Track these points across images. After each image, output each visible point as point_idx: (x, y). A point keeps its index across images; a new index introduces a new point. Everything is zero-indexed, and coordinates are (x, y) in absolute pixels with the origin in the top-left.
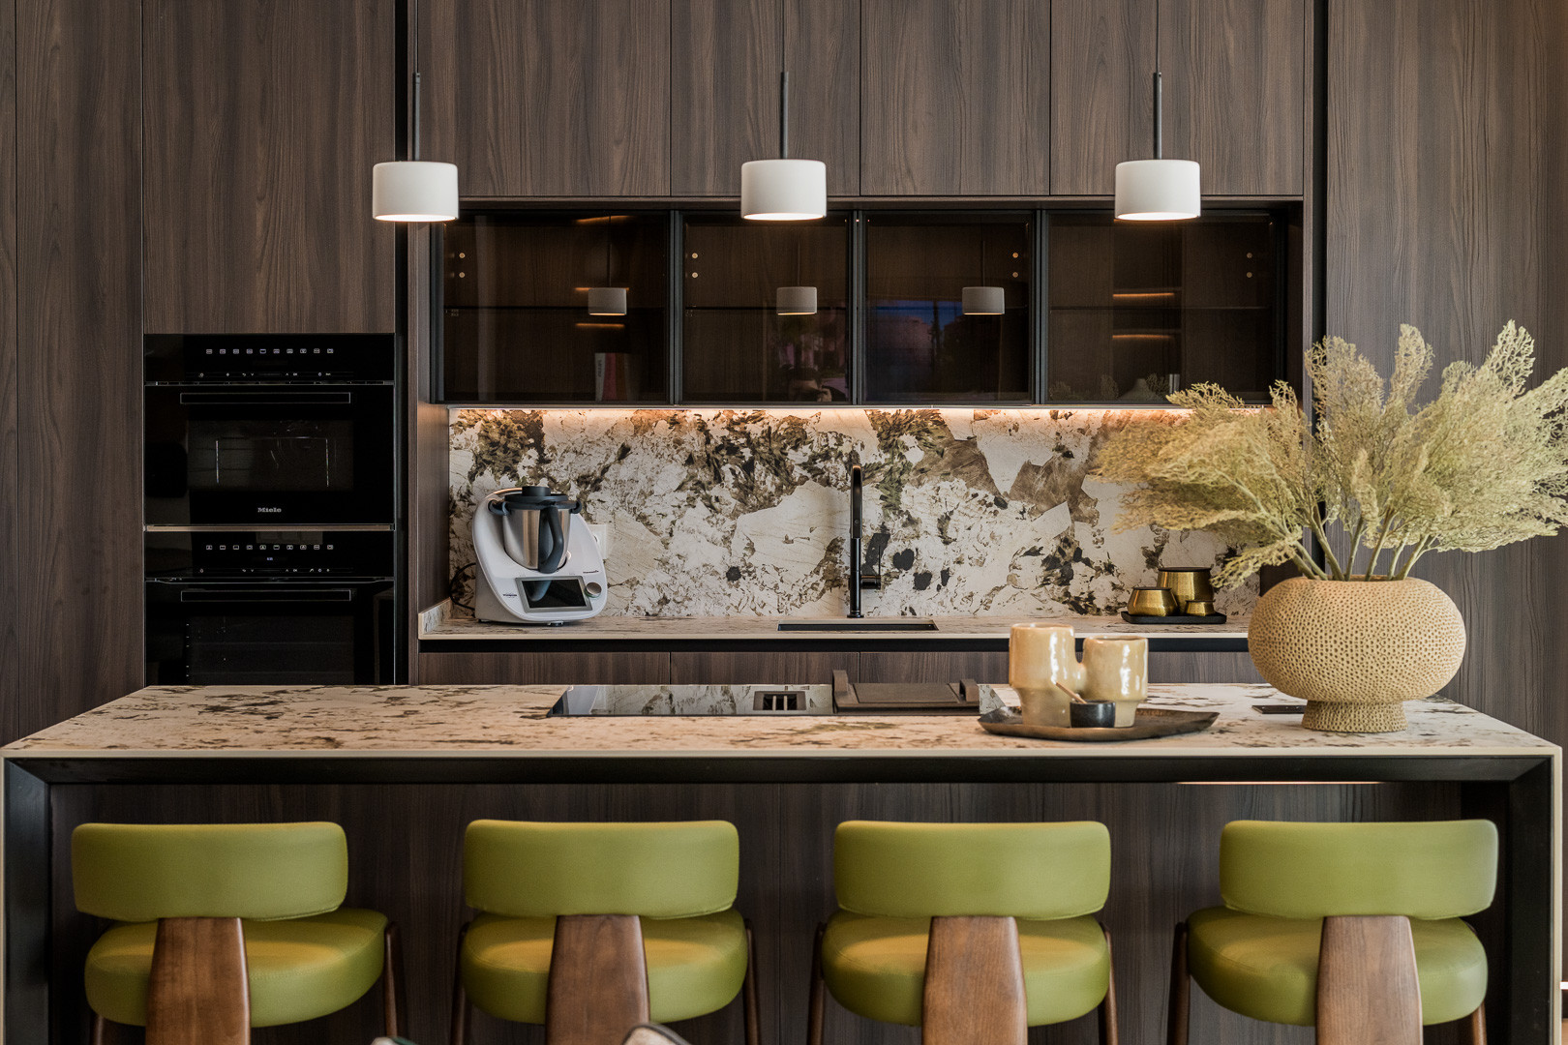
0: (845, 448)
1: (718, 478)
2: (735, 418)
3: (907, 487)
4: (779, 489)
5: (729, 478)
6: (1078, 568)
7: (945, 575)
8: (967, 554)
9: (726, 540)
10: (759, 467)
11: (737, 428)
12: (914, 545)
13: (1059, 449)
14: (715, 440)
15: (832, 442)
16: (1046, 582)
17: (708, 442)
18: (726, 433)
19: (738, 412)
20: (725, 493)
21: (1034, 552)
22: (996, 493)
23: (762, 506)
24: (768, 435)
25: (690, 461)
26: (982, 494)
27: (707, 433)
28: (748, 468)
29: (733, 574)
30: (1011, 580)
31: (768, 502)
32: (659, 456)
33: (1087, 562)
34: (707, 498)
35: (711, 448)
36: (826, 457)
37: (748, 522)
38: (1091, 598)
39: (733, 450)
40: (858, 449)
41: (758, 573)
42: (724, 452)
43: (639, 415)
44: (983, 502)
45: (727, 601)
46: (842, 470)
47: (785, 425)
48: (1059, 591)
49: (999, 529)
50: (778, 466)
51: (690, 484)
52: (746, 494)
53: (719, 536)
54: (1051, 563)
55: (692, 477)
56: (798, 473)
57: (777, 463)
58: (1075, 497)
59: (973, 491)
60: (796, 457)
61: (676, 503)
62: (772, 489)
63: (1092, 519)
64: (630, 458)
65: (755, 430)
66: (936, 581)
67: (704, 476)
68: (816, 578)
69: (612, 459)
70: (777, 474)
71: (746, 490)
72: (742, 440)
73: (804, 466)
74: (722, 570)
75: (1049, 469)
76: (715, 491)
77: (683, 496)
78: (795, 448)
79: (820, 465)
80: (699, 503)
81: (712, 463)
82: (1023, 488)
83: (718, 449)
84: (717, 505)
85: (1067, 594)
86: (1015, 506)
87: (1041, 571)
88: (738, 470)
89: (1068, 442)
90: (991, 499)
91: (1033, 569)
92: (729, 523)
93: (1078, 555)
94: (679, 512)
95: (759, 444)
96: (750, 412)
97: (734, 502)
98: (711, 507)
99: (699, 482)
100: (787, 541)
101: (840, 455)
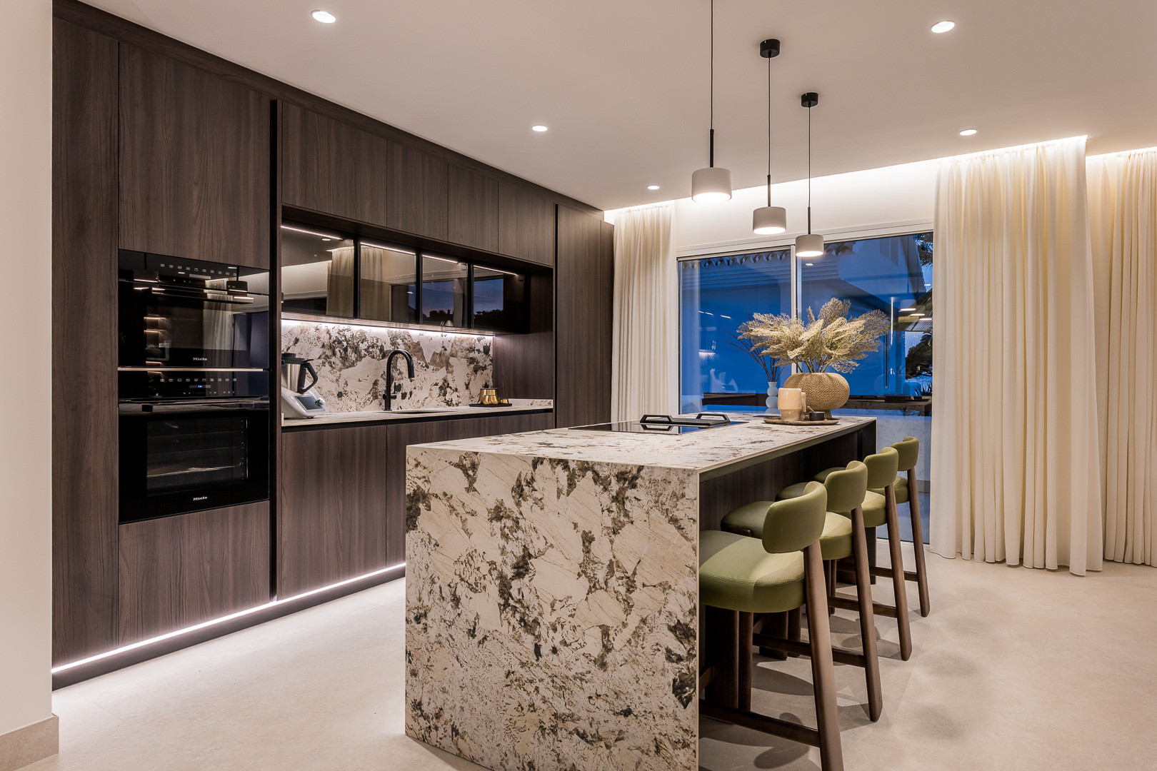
0: (379, 344)
1: (334, 354)
2: (341, 329)
3: (399, 360)
4: (357, 359)
5: (338, 354)
6: (448, 390)
7: (411, 393)
8: (417, 385)
9: (337, 380)
10: (349, 350)
11: (341, 333)
12: (401, 382)
13: (443, 347)
14: (333, 338)
15: (375, 341)
16: (440, 395)
17: (330, 339)
18: (337, 335)
19: (342, 327)
20: (336, 360)
21: (436, 384)
22: (426, 363)
23: (351, 366)
24: (353, 337)
25: (323, 346)
26: (422, 362)
27: (330, 334)
28: (346, 350)
29: (340, 395)
30: (430, 394)
31: (353, 365)
32: (311, 343)
33: (451, 388)
34: (330, 362)
35: (331, 341)
36: (373, 347)
37: (345, 372)
38: (452, 401)
39: (340, 342)
40: (383, 344)
41: (349, 394)
42: (336, 343)
43: (303, 325)
44: (422, 366)
45: (337, 406)
46: (378, 352)
47: (359, 333)
48: (443, 398)
49: (427, 376)
50: (356, 350)
51: (323, 356)
52: (345, 361)
53: (335, 379)
54: (441, 388)
55: (324, 353)
56: (363, 352)
57: (356, 349)
58: (448, 365)
59: (419, 362)
60: (363, 346)
61: (318, 364)
62: (354, 359)
63: (452, 372)
64: (299, 343)
65: (348, 334)
66: (408, 396)
67: (329, 353)
68: (370, 396)
69: (292, 343)
70: (355, 353)
71: (345, 359)
72: (343, 338)
73: (365, 350)
74: (336, 393)
75: (440, 354)
76: (333, 359)
77: (320, 361)
78: (362, 343)
79: (371, 350)
80: (327, 364)
81: (332, 348)
82: (433, 361)
83: (334, 342)
84: (333, 365)
85: (445, 399)
86: (431, 367)
87: (438, 391)
88: (342, 351)
89: (445, 345)
90: (424, 365)
91: (436, 390)
92: (338, 373)
93: (448, 386)
94: (318, 368)
95: (349, 340)
96: (346, 326)
97: (340, 364)
98: (331, 366)
99: (327, 356)
100: (360, 381)
101: (377, 346)
